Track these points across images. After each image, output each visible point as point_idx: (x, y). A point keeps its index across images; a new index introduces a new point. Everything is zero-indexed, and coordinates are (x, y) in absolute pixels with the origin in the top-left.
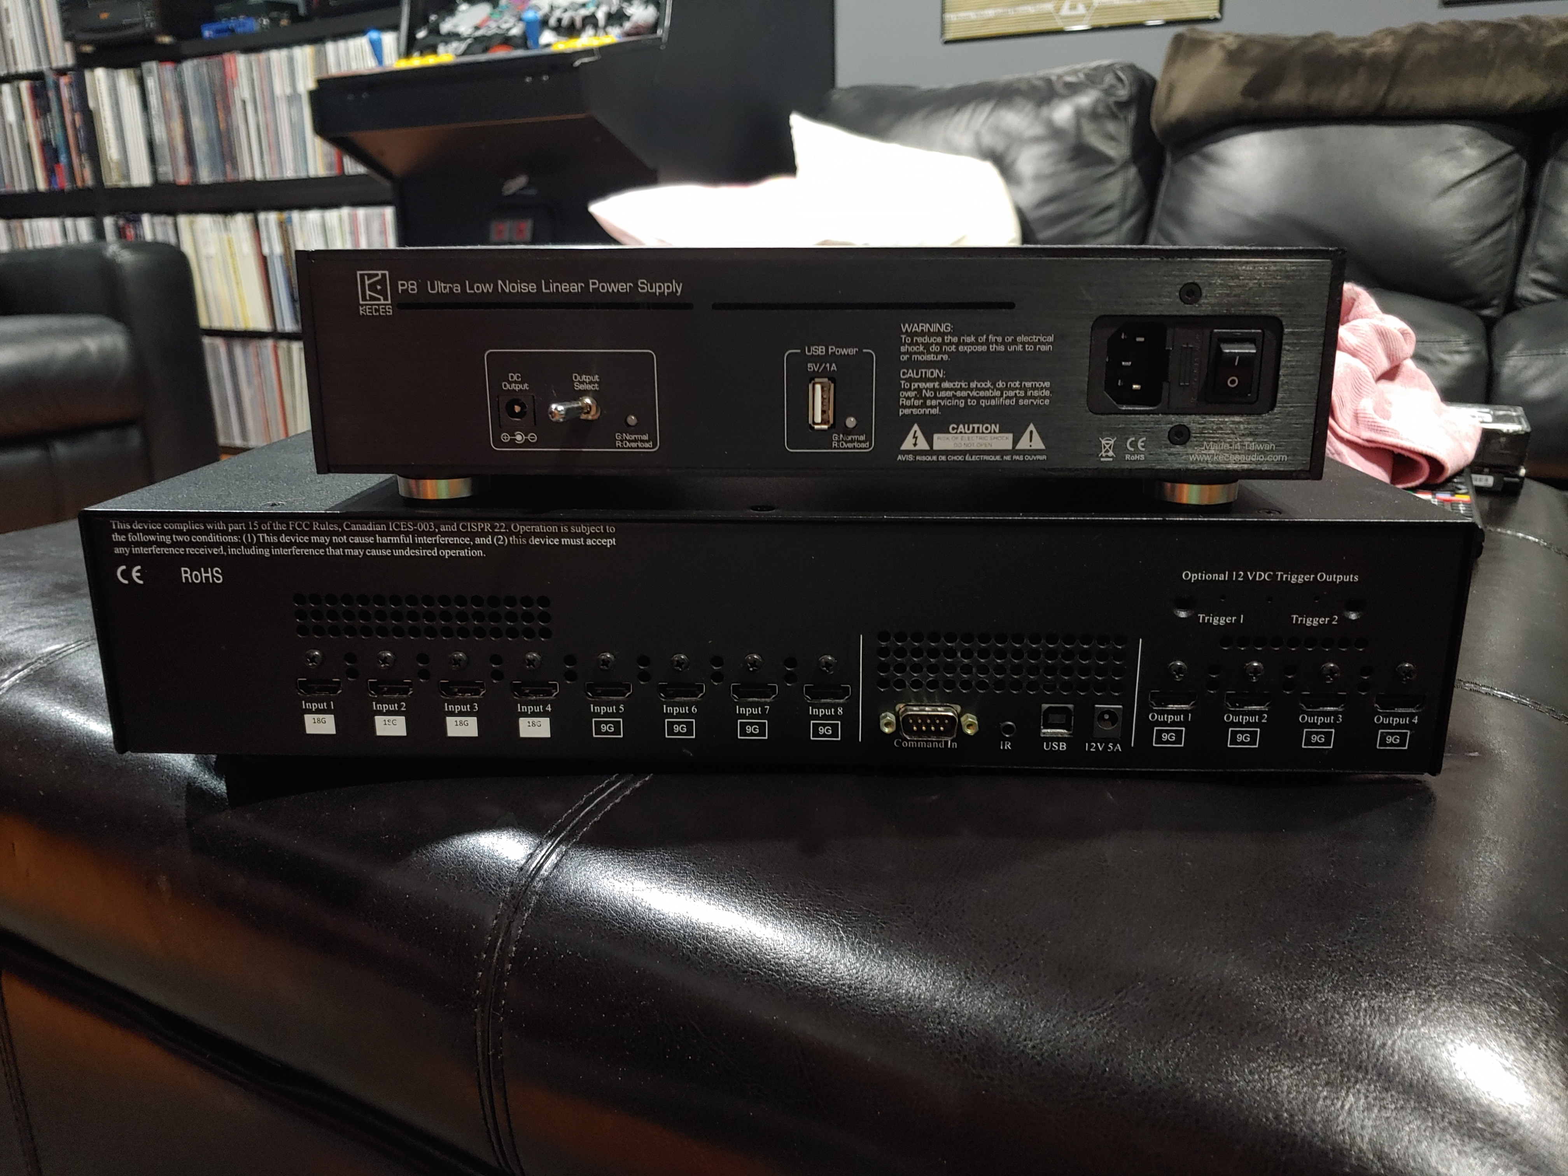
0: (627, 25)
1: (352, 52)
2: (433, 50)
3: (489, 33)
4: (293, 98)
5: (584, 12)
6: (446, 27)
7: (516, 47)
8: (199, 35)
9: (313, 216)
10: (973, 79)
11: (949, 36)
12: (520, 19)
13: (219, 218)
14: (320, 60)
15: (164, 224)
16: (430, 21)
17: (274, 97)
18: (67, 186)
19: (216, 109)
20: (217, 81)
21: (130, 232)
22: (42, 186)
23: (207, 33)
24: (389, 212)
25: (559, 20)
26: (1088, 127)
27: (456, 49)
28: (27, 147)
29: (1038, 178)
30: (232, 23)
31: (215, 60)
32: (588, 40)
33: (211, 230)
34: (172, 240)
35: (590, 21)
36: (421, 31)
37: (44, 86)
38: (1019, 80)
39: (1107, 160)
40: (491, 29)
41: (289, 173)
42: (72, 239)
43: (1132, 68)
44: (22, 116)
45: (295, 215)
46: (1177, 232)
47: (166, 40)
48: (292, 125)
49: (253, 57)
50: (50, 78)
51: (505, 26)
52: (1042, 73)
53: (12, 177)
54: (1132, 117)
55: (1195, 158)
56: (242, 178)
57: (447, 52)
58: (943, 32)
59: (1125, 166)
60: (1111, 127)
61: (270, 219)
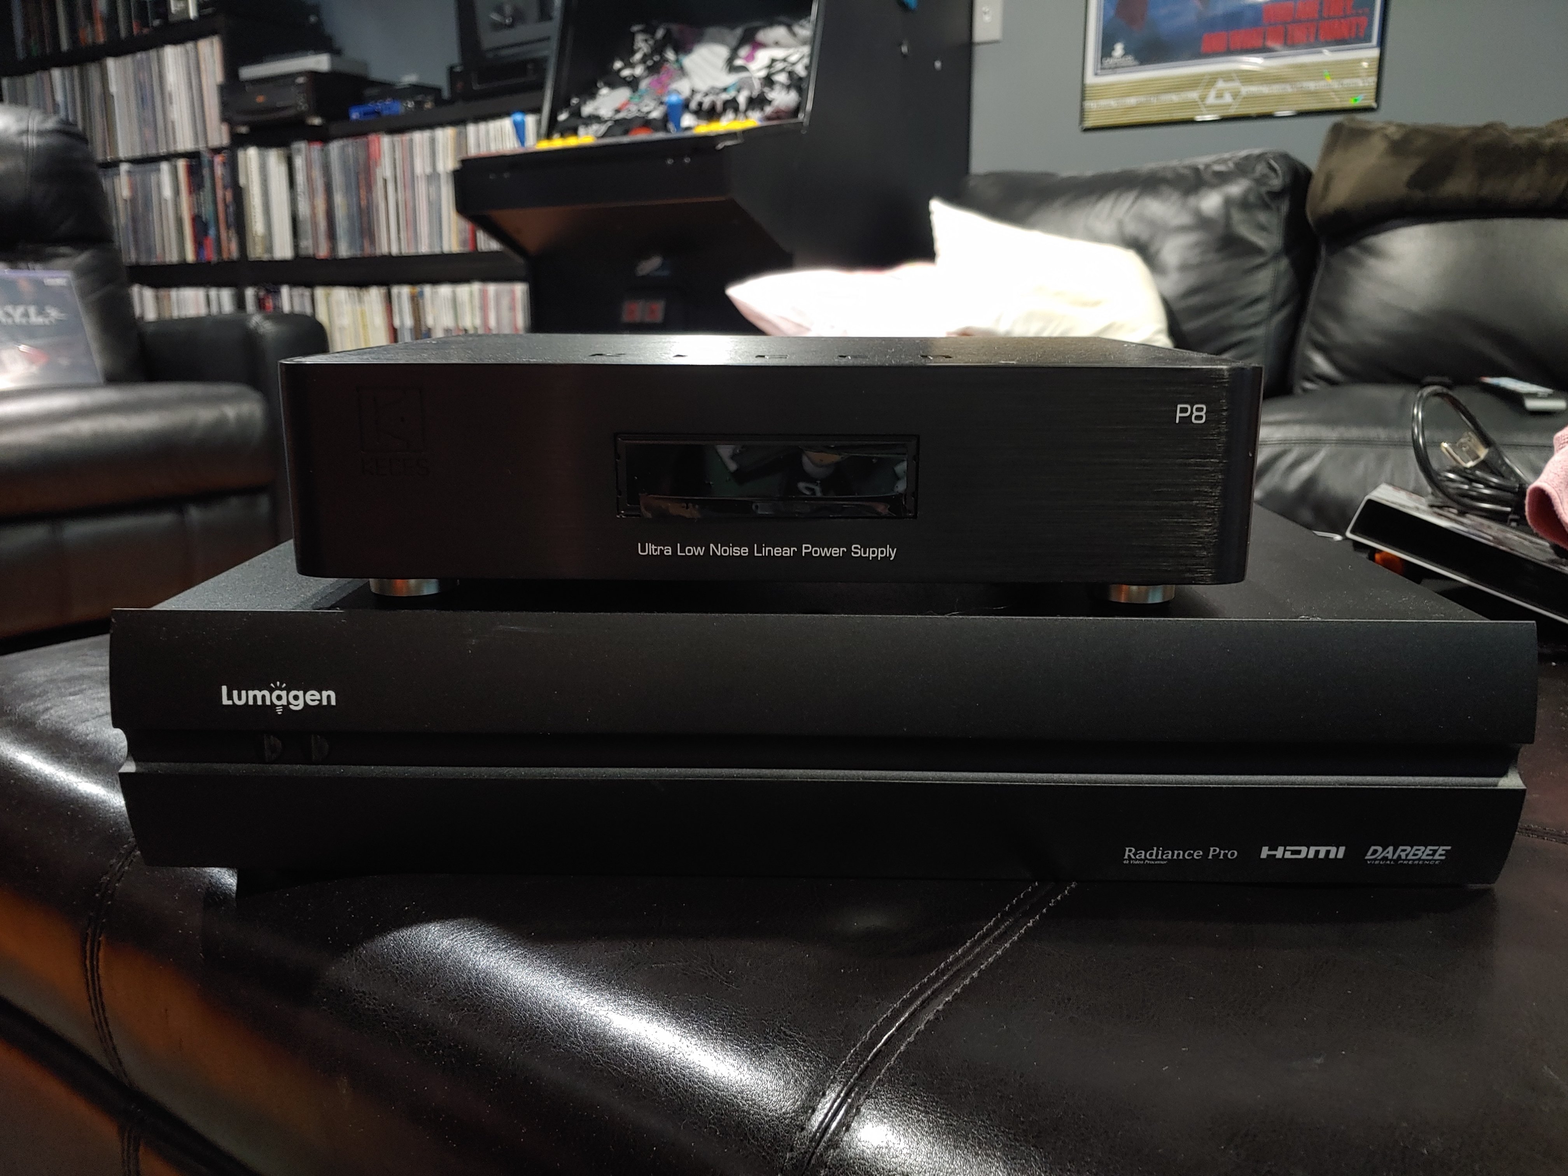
0: (768, 110)
1: (492, 134)
2: (574, 132)
3: (630, 116)
4: (433, 177)
5: (725, 96)
6: (587, 110)
7: (656, 130)
8: (347, 117)
9: (445, 290)
10: (1115, 168)
11: (1089, 123)
12: (662, 103)
13: (354, 291)
14: (461, 142)
15: (302, 295)
16: (571, 104)
17: (414, 177)
18: (214, 258)
19: (358, 188)
20: (361, 161)
21: (270, 303)
22: (190, 257)
23: (355, 115)
24: (520, 289)
25: (700, 104)
26: (1237, 216)
27: (597, 131)
28: (179, 221)
29: (1184, 268)
30: (379, 106)
31: (361, 141)
32: (727, 124)
33: (346, 302)
34: (308, 311)
35: (731, 105)
36: (562, 113)
37: (200, 165)
38: (1164, 168)
39: (1257, 250)
40: (631, 112)
41: (424, 249)
42: (214, 310)
43: (1285, 157)
44: (177, 192)
45: (428, 289)
46: (1333, 326)
47: (317, 121)
48: (430, 203)
49: (397, 138)
50: (206, 157)
51: (645, 109)
52: (1188, 162)
53: (164, 246)
54: (1285, 207)
55: (1352, 250)
56: (378, 252)
57: (587, 134)
58: (1082, 119)
59: (1276, 257)
60: (1263, 217)
61: (403, 292)
